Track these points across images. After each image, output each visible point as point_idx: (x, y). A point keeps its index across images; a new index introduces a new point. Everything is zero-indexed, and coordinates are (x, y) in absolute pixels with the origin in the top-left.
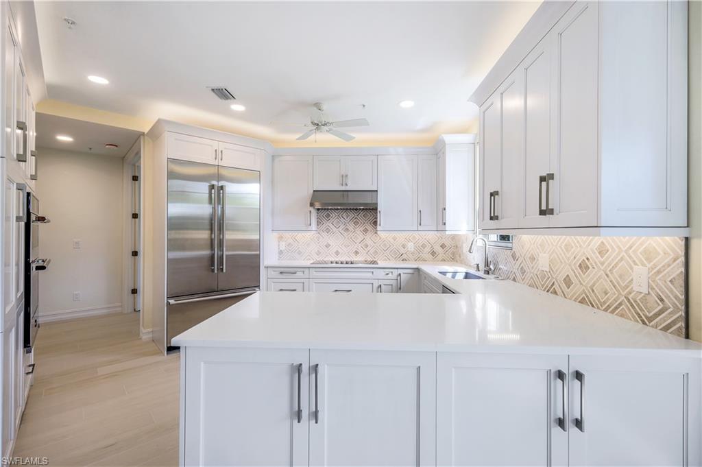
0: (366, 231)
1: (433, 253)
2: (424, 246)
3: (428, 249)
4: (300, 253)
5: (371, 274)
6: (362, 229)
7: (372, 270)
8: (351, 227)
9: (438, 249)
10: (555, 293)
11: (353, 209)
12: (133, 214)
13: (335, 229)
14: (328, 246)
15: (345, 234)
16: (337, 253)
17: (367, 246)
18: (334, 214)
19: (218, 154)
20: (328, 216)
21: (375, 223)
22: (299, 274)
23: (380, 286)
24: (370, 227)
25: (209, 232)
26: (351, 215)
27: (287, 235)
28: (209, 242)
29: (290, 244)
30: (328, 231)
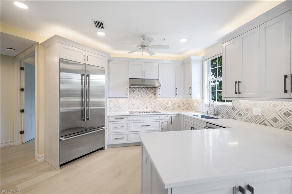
0: (151, 97)
1: (179, 107)
2: (175, 104)
3: (177, 105)
4: (120, 108)
5: (158, 117)
6: (149, 96)
7: (159, 115)
8: (144, 95)
9: (181, 105)
10: (266, 125)
11: (145, 87)
12: (21, 89)
13: (137, 97)
14: (133, 104)
15: (142, 99)
16: (138, 108)
17: (151, 104)
18: (136, 90)
19: (86, 58)
20: (133, 90)
21: (155, 94)
22: (125, 119)
23: (163, 122)
24: (152, 95)
25: (81, 98)
26: (144, 90)
27: (113, 99)
28: (81, 103)
29: (115, 104)
30: (134, 97)
